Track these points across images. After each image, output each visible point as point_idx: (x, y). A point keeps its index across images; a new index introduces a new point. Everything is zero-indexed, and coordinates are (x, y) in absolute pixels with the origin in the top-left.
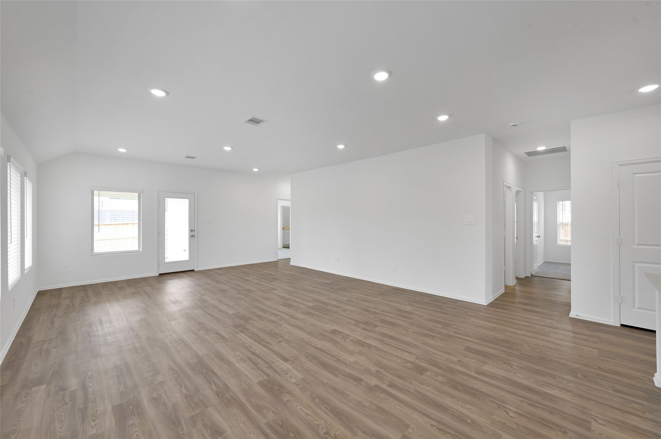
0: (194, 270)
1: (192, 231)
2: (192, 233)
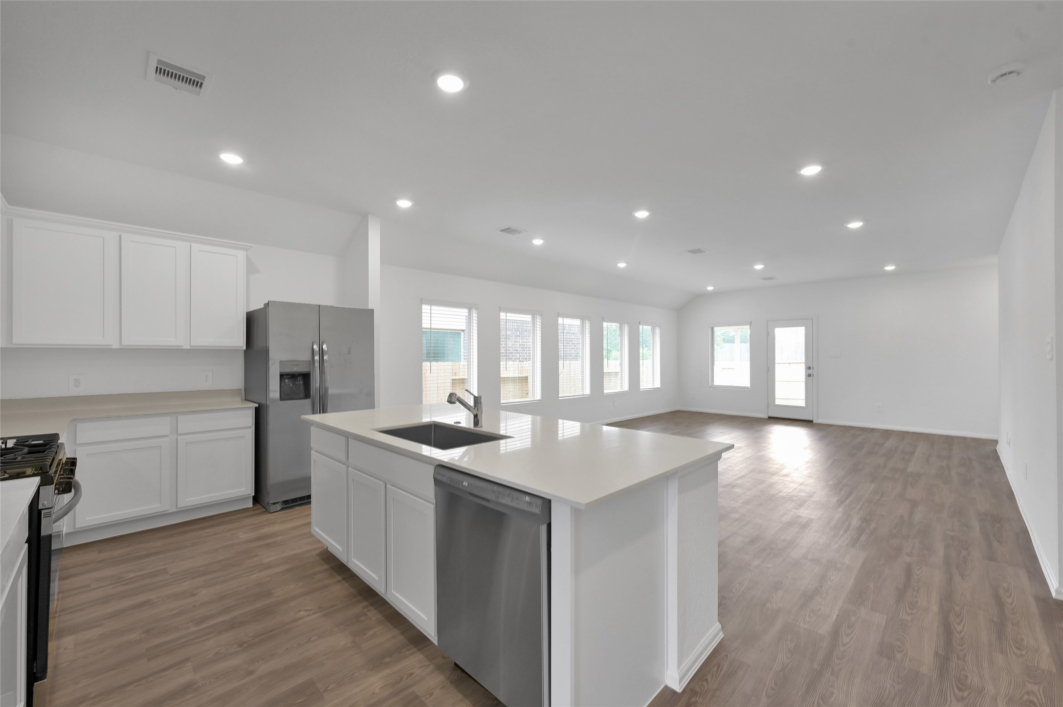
0: (812, 421)
1: (809, 368)
2: (810, 372)
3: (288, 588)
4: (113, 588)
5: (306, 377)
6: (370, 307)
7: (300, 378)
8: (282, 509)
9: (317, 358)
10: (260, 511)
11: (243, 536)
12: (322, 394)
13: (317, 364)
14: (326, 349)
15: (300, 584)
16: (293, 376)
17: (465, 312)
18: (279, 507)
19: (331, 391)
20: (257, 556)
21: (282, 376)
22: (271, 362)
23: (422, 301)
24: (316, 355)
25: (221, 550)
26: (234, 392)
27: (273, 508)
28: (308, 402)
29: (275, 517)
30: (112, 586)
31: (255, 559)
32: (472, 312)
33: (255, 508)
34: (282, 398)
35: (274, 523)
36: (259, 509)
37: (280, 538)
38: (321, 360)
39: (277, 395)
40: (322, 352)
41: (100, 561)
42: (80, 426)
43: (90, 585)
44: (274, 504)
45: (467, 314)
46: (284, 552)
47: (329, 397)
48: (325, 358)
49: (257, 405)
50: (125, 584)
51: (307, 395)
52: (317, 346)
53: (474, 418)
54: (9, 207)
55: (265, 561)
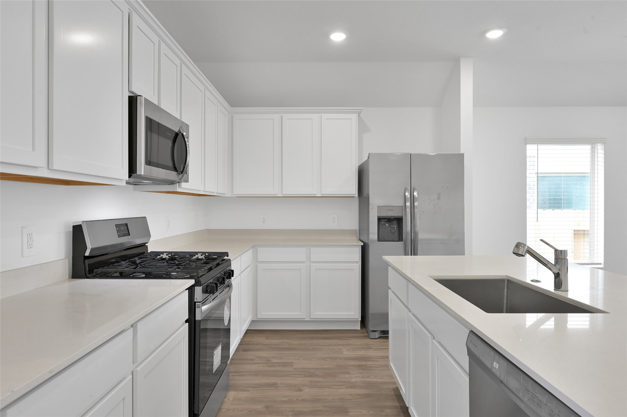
3: (361, 412)
4: (263, 366)
5: (399, 220)
6: (462, 152)
7: (395, 222)
8: (380, 338)
9: (408, 204)
10: (364, 334)
11: (347, 353)
12: (413, 238)
13: (408, 210)
14: (417, 196)
15: (371, 412)
16: (389, 220)
17: (587, 148)
18: (377, 335)
19: (421, 236)
20: (349, 373)
21: (380, 219)
22: (370, 207)
23: (527, 141)
24: (408, 202)
25: (328, 360)
26: (351, 232)
27: (372, 335)
28: (400, 244)
29: (373, 343)
30: (263, 365)
31: (347, 376)
32: (596, 148)
33: (361, 331)
34: (379, 240)
35: (371, 348)
36: (364, 333)
37: (370, 363)
38: (412, 207)
39: (376, 237)
40: (413, 199)
41: (264, 345)
42: (260, 249)
43: (253, 360)
44: (373, 331)
45: (589, 151)
46: (368, 377)
47: (419, 242)
48: (416, 204)
49: (362, 244)
50: (269, 366)
51: (400, 239)
52: (409, 193)
53: (555, 278)
54: (231, 108)
55: (353, 380)
